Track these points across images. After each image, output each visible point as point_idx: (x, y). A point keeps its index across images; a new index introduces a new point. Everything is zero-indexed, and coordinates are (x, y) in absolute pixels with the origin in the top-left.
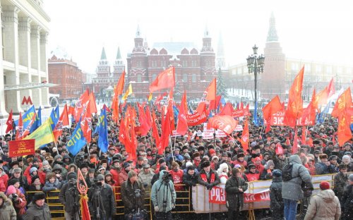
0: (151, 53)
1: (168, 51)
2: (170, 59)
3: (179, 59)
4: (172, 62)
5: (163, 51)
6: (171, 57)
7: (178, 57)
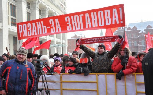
0: (127, 30)
1: (137, 28)
2: (139, 32)
3: (145, 32)
4: (140, 34)
5: (135, 28)
6: (140, 31)
7: (144, 30)
